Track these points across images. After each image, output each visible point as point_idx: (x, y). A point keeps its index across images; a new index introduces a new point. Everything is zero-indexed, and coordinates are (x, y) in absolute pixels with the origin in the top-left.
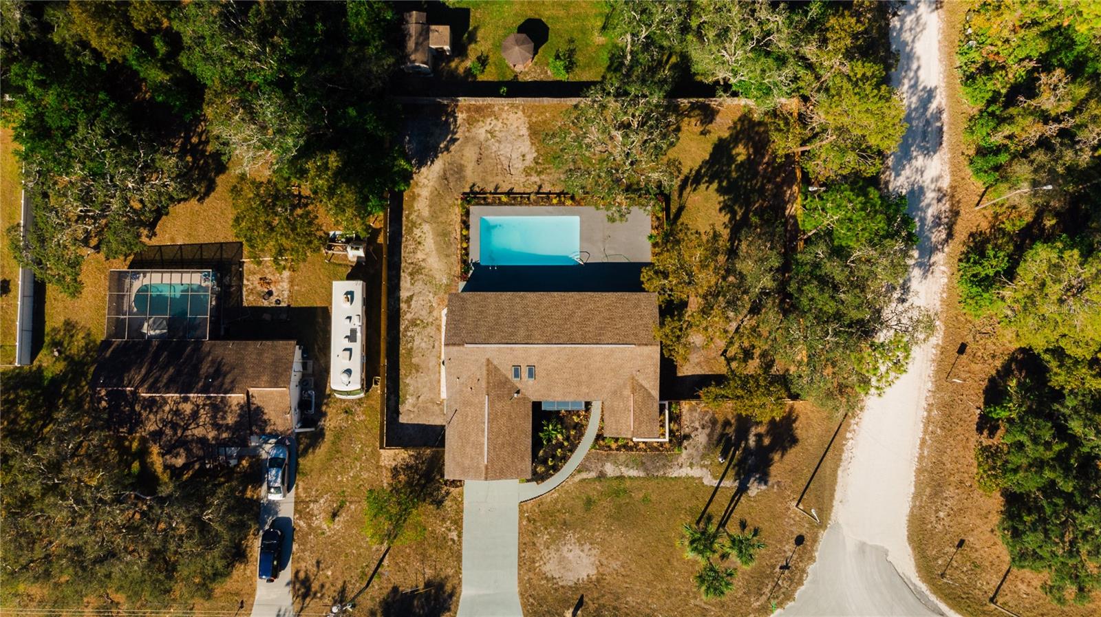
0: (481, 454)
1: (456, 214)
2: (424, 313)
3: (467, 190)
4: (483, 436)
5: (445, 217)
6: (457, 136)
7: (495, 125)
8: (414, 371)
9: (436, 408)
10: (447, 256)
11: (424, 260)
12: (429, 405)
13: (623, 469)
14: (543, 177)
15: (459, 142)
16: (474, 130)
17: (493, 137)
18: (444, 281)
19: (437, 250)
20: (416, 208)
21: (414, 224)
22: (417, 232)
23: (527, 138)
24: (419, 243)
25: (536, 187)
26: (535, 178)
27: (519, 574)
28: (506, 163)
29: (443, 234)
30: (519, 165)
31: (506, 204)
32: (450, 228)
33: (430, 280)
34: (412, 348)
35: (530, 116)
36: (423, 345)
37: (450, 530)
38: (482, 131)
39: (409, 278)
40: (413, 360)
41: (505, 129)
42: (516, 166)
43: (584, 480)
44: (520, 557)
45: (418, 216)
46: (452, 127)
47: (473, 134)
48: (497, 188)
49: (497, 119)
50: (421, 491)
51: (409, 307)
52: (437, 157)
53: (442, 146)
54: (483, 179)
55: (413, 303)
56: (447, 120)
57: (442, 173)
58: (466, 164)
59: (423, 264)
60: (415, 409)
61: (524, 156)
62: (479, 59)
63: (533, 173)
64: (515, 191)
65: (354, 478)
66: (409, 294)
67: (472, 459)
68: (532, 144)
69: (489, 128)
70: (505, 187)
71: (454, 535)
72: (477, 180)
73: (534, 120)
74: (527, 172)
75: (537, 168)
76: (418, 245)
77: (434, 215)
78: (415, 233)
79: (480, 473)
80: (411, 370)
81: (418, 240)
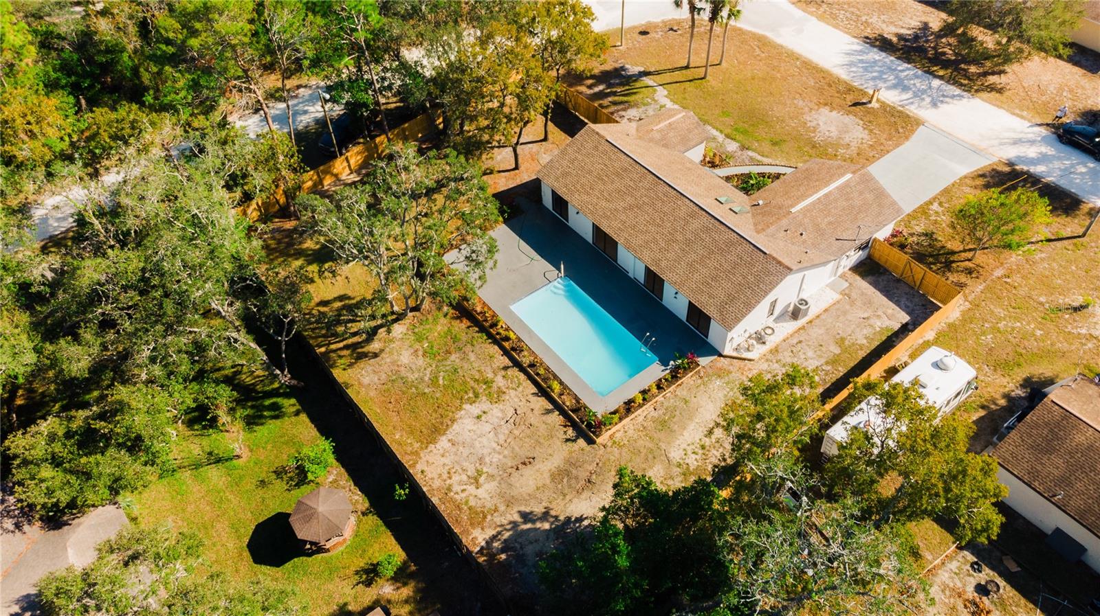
3: (581, 442)
5: (641, 442)
6: (517, 518)
7: (460, 483)
8: (847, 343)
9: (854, 295)
10: (686, 402)
12: (859, 303)
14: (490, 375)
15: (523, 509)
16: (489, 505)
17: (479, 473)
18: (718, 383)
19: (690, 419)
22: (693, 461)
23: (450, 434)
24: (703, 447)
25: (510, 372)
26: (500, 382)
27: (894, 149)
28: (505, 429)
29: (665, 426)
30: (496, 412)
31: (561, 383)
32: (649, 424)
34: (827, 363)
35: (416, 453)
36: (810, 354)
37: (937, 212)
38: (481, 493)
40: (837, 352)
41: (457, 467)
42: (500, 415)
44: (882, 156)
45: (672, 478)
46: (507, 535)
47: (496, 501)
48: (548, 412)
49: (449, 489)
50: (939, 255)
52: (568, 519)
53: (546, 526)
54: (551, 437)
56: (503, 551)
57: (586, 494)
58: (546, 475)
60: (880, 313)
61: (478, 417)
62: (368, 583)
63: (495, 388)
64: (535, 390)
65: (1017, 319)
68: (453, 421)
69: (471, 489)
70: (542, 403)
71: (935, 206)
72: (558, 443)
73: (416, 445)
74: (497, 396)
75: (484, 389)
76: (708, 448)
77: (650, 456)
78: (695, 463)
79: (864, 175)
80: (850, 347)
81: (701, 452)
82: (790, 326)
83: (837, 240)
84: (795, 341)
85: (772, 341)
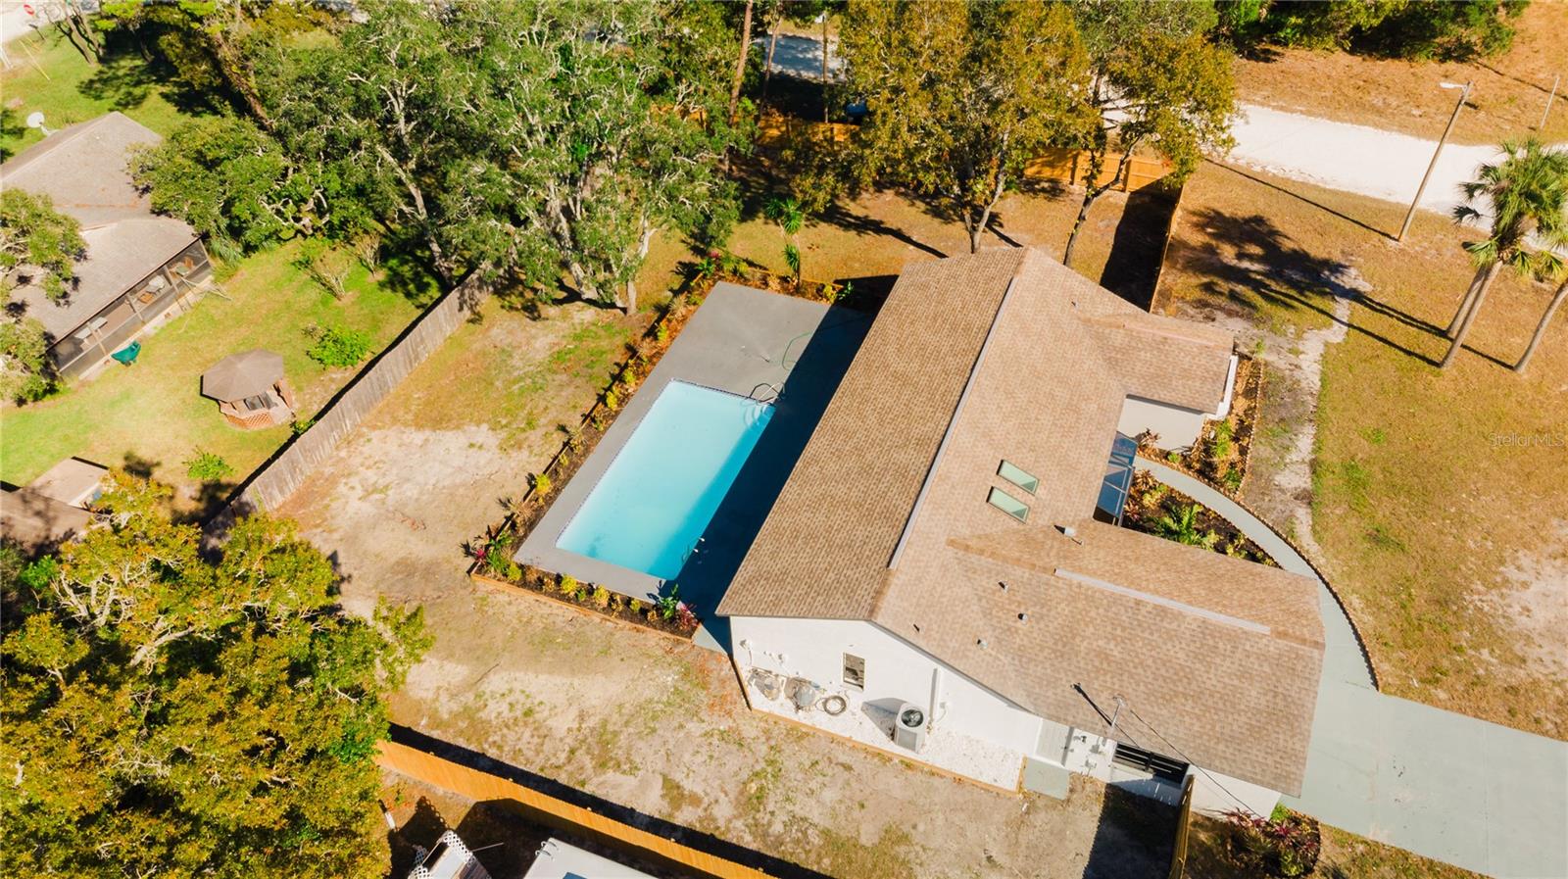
0: (1234, 637)
1: (512, 602)
2: (734, 761)
3: (467, 562)
4: (1179, 616)
5: (499, 631)
7: (363, 480)
8: (901, 849)
9: (1039, 819)
10: (605, 652)
11: (582, 717)
12: (1026, 836)
13: (1294, 456)
17: (384, 490)
18: (670, 678)
19: (573, 672)
20: (430, 695)
21: (468, 713)
22: (495, 710)
23: (436, 436)
24: (528, 713)
26: (536, 434)
28: (462, 479)
29: (542, 647)
30: (486, 456)
32: (538, 624)
33: (647, 717)
34: (826, 833)
36: (829, 795)
38: (354, 505)
39: (610, 775)
40: (864, 840)
42: (483, 462)
43: (1314, 532)
45: (453, 696)
51: (695, 801)
54: (467, 527)
55: (689, 786)
59: (592, 722)
61: (471, 446)
66: (656, 790)
67: (1244, 674)
68: (457, 428)
69: (357, 494)
70: (517, 487)
72: (454, 538)
73: (409, 411)
76: (531, 720)
77: (479, 653)
78: (493, 715)
79: (1298, 657)
80: (894, 859)
81: (519, 713)
82: (872, 735)
83: (1078, 688)
84: (843, 759)
85: (815, 718)
